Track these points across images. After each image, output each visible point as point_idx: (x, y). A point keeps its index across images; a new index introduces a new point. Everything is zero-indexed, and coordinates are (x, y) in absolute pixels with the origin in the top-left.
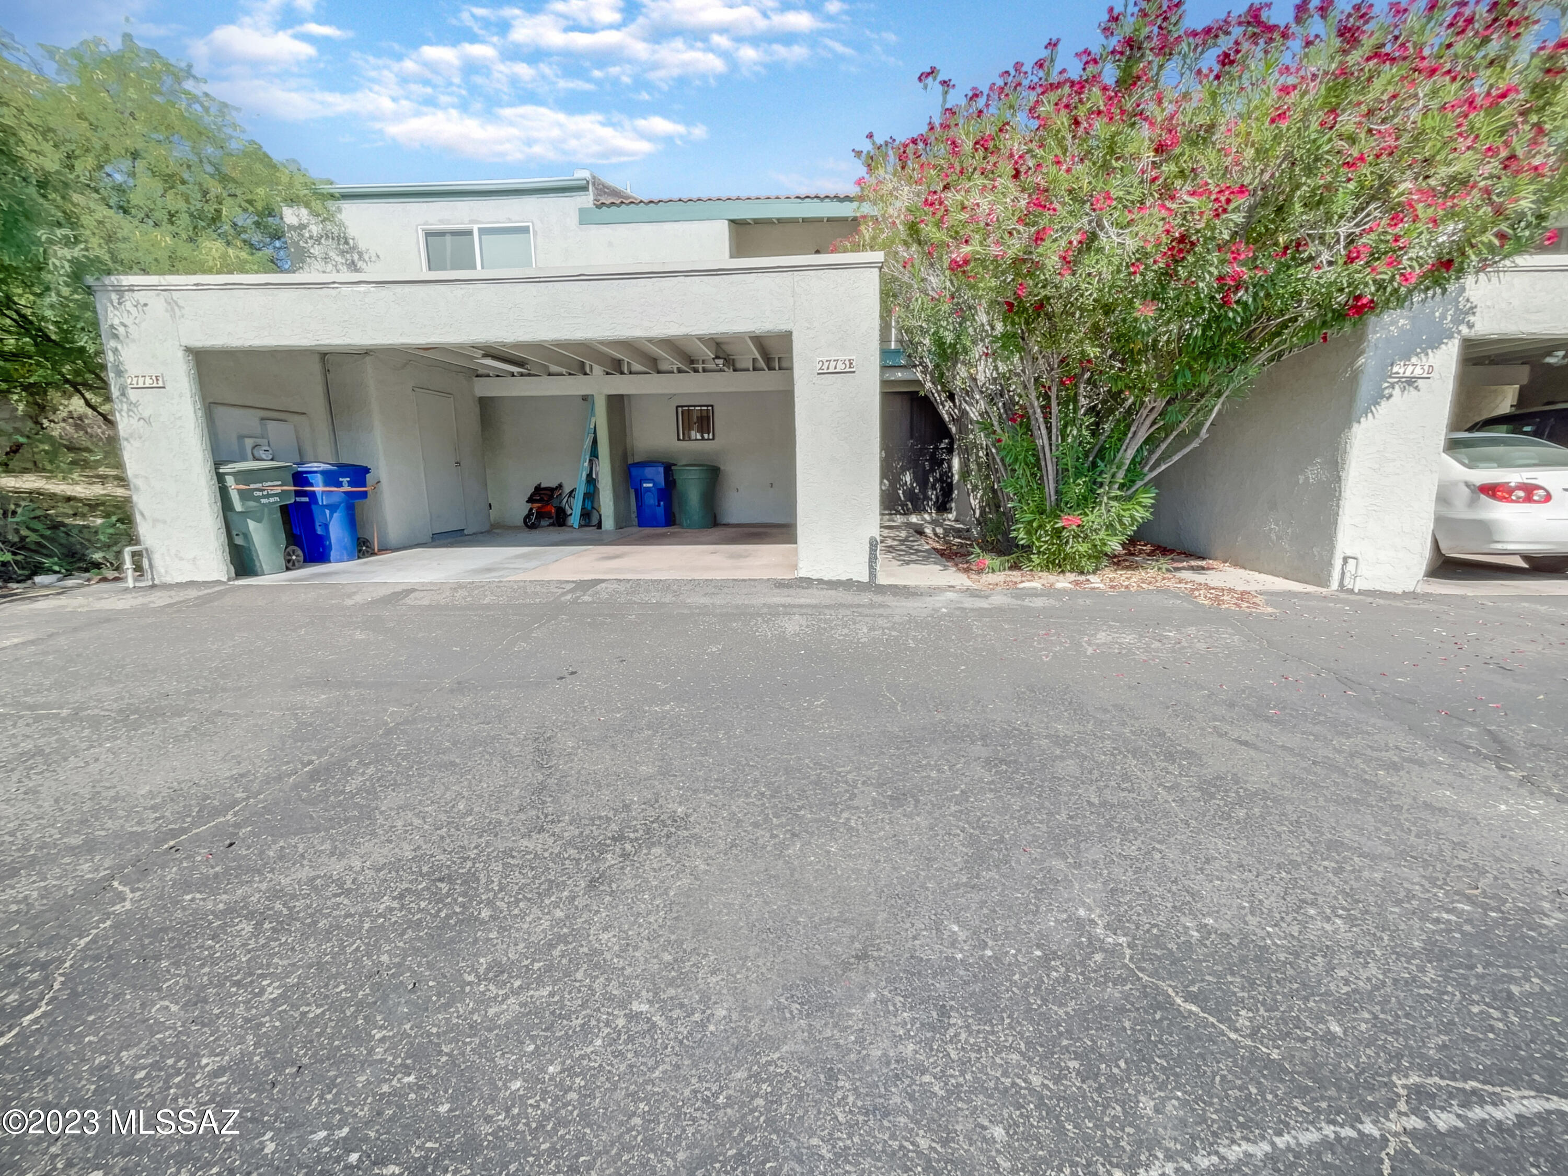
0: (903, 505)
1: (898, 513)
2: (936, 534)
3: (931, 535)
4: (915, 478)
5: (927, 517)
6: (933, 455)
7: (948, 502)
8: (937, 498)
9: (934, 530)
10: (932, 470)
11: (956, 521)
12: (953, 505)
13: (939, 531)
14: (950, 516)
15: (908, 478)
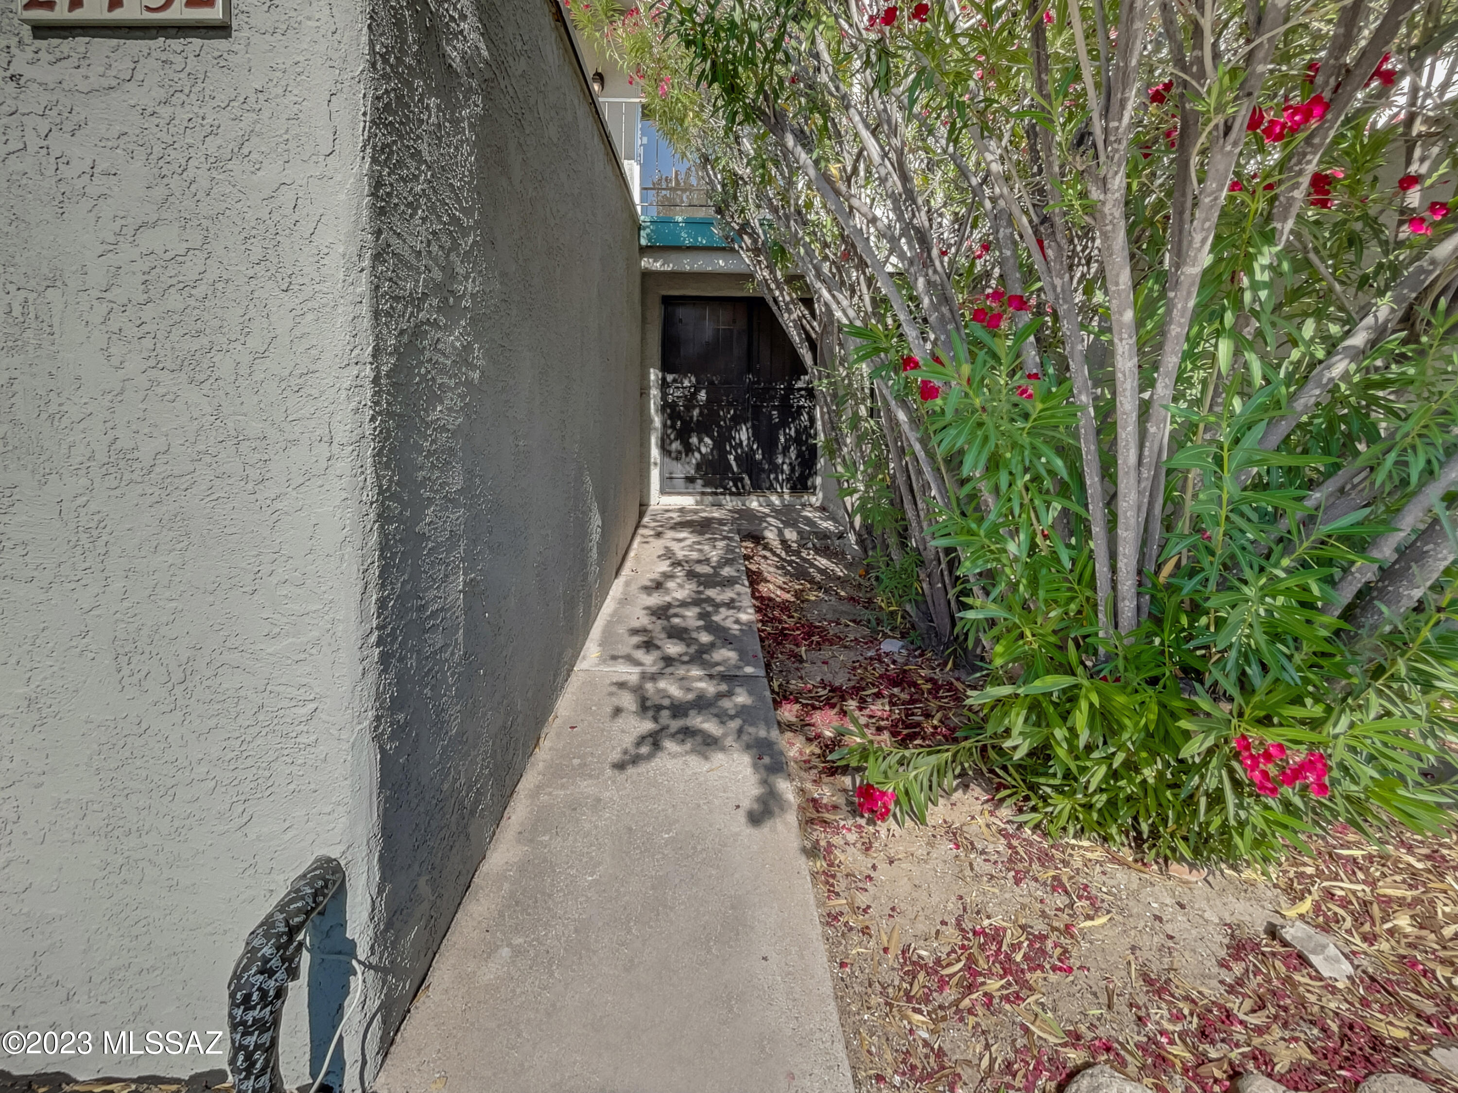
0: (737, 480)
1: (727, 491)
2: (784, 542)
3: (776, 544)
4: (756, 435)
5: (775, 499)
6: (785, 399)
7: (810, 475)
8: (793, 470)
9: (780, 533)
10: (784, 424)
11: (823, 509)
12: (818, 480)
13: (791, 535)
14: (813, 499)
15: (743, 435)
